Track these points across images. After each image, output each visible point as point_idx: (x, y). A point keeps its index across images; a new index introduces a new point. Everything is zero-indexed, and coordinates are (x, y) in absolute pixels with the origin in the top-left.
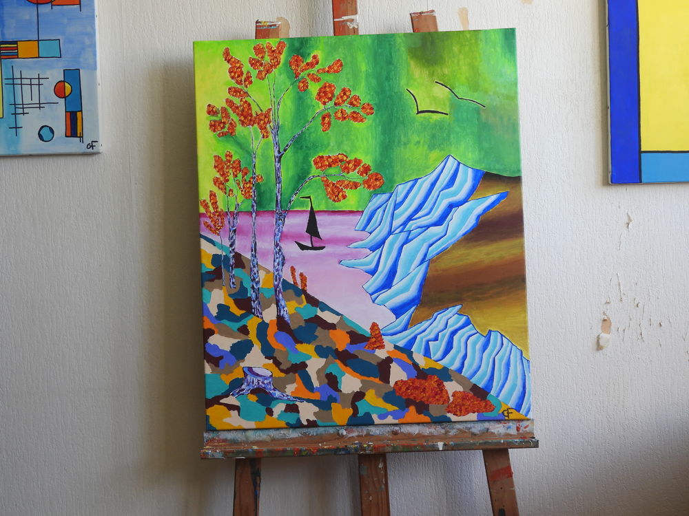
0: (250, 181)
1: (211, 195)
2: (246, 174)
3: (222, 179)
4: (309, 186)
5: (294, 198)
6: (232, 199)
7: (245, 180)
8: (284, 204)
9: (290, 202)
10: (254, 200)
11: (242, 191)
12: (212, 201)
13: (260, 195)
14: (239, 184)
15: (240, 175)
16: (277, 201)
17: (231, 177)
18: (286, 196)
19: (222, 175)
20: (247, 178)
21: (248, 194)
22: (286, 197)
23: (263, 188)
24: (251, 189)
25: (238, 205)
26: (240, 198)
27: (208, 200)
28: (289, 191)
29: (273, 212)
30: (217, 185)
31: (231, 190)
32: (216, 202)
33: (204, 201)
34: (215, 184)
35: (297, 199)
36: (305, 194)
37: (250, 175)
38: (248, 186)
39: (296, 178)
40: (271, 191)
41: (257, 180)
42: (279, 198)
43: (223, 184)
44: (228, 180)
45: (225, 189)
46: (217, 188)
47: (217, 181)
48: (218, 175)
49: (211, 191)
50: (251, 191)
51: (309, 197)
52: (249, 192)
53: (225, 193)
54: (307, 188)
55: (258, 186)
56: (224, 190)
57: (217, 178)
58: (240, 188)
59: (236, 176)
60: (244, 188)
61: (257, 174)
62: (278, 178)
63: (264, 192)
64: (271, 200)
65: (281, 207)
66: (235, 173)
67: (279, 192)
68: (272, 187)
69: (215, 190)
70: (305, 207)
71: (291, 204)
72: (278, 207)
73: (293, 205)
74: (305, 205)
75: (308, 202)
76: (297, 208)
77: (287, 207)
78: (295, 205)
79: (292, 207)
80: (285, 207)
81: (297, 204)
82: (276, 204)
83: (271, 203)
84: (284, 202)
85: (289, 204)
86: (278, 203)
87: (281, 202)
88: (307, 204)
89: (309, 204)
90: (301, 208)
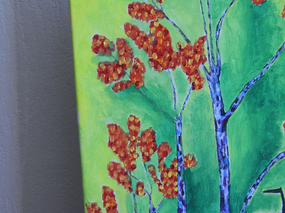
0: (172, 167)
1: (105, 195)
2: (165, 154)
3: (123, 165)
4: (278, 170)
5: (254, 192)
6: (142, 200)
7: (165, 166)
8: (234, 205)
9: (246, 200)
10: (181, 199)
11: (160, 184)
12: (108, 205)
13: (192, 190)
14: (153, 173)
15: (155, 157)
16: (222, 199)
17: (139, 162)
18: (238, 190)
19: (123, 159)
20: (168, 161)
21: (170, 189)
22: (237, 191)
23: (196, 179)
24: (176, 180)
25: (154, 209)
26: (157, 197)
27: (100, 204)
28: (244, 180)
30: (115, 175)
31: (140, 184)
32: (115, 207)
33: (94, 205)
34: (111, 174)
35: (258, 194)
36: (272, 183)
37: (172, 156)
38: (170, 175)
39: (255, 157)
40: (211, 183)
41: (186, 164)
42: (226, 194)
43: (126, 174)
44: (133, 167)
45: (130, 182)
46: (116, 182)
47: (115, 169)
48: (116, 159)
49: (105, 188)
50: (176, 183)
51: (280, 190)
52: (172, 185)
53: (131, 189)
54: (275, 173)
55: (188, 174)
56: (127, 184)
57: (115, 165)
58: (156, 180)
59: (148, 159)
60: (163, 178)
61: (185, 154)
62: (222, 159)
63: (199, 184)
64: (212, 198)
65: (230, 210)
66: (147, 154)
67: (225, 184)
68: (213, 176)
69: (113, 184)
70: (272, 207)
71: (248, 205)
72: (225, 211)
73: (251, 206)
74: (272, 204)
75: (278, 199)
76: (259, 211)
77: (241, 210)
78: (254, 205)
79: (250, 209)
80: (236, 210)
81: (259, 203)
82: (222, 205)
83: (212, 204)
84: (235, 202)
85: (244, 204)
86: (224, 204)
87: (230, 201)
88: (277, 203)
89: (279, 202)
90: (265, 210)
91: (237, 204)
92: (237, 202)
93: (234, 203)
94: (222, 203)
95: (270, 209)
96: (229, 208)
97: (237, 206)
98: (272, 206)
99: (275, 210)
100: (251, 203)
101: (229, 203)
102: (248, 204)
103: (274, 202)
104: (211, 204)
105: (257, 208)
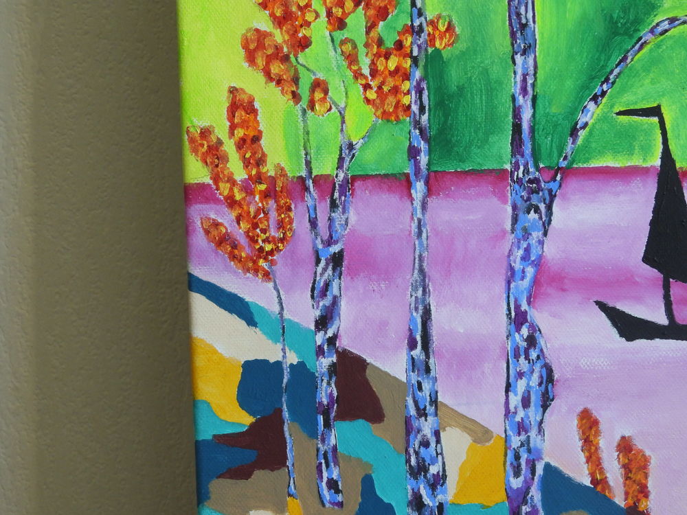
0: (399, 45)
1: (233, 108)
2: (383, 13)
3: (279, 36)
4: (654, 62)
5: (592, 113)
6: (324, 124)
7: (380, 42)
8: (545, 142)
9: (574, 133)
10: (417, 124)
11: (367, 87)
12: (240, 133)
13: (445, 103)
14: (352, 59)
15: (357, 20)
16: (517, 128)
17: (319, 30)
18: (555, 108)
19: (279, 22)
20: (388, 31)
21: (391, 100)
22: (554, 110)
23: (454, 76)
24: (407, 77)
25: (351, 146)
26: (360, 117)
27: (221, 130)
28: (570, 84)
29: (500, 176)
30: (260, 61)
31: (319, 85)
32: (256, 139)
33: (205, 133)
34: (251, 58)
35: (604, 119)
36: (638, 96)
37: (399, 18)
38: (392, 64)
39: (599, 29)
40: (491, 89)
41: (432, 40)
42: (526, 115)
43: (286, 59)
44: (304, 44)
45: (296, 80)
46: (261, 77)
47: (261, 45)
48: (263, 22)
49: (233, 91)
50: (406, 86)
51: (656, 111)
52: (395, 90)
53: (296, 97)
54: (647, 70)
55: (435, 63)
56: (288, 83)
57: (261, 36)
58: (358, 75)
59: (341, 24)
60: (374, 72)
61: (430, 14)
62: (520, 29)
63: (461, 89)
64: (492, 125)
65: (535, 155)
66: (338, 12)
67: (524, 91)
68: (495, 71)
69: (253, 83)
70: (636, 151)
71: (578, 143)
72: (523, 156)
73: (586, 147)
74: (636, 145)
75: (651, 132)
76: (604, 159)
77: (560, 156)
78: (593, 145)
79: (584, 154)
80: (550, 154)
81: (605, 140)
82: (515, 142)
83: (492, 139)
84: (548, 134)
85: (570, 140)
86: (521, 139)
87: (536, 133)
88: (648, 141)
89: (654, 140)
90: (620, 158)
91: (552, 141)
92: (553, 136)
93: (546, 138)
94: (517, 136)
95: (632, 154)
96: (533, 150)
97: (552, 145)
98: (636, 148)
99: (644, 159)
100: (587, 140)
101: (533, 138)
102: (580, 141)
103: (642, 138)
104: (490, 139)
105: (599, 151)
